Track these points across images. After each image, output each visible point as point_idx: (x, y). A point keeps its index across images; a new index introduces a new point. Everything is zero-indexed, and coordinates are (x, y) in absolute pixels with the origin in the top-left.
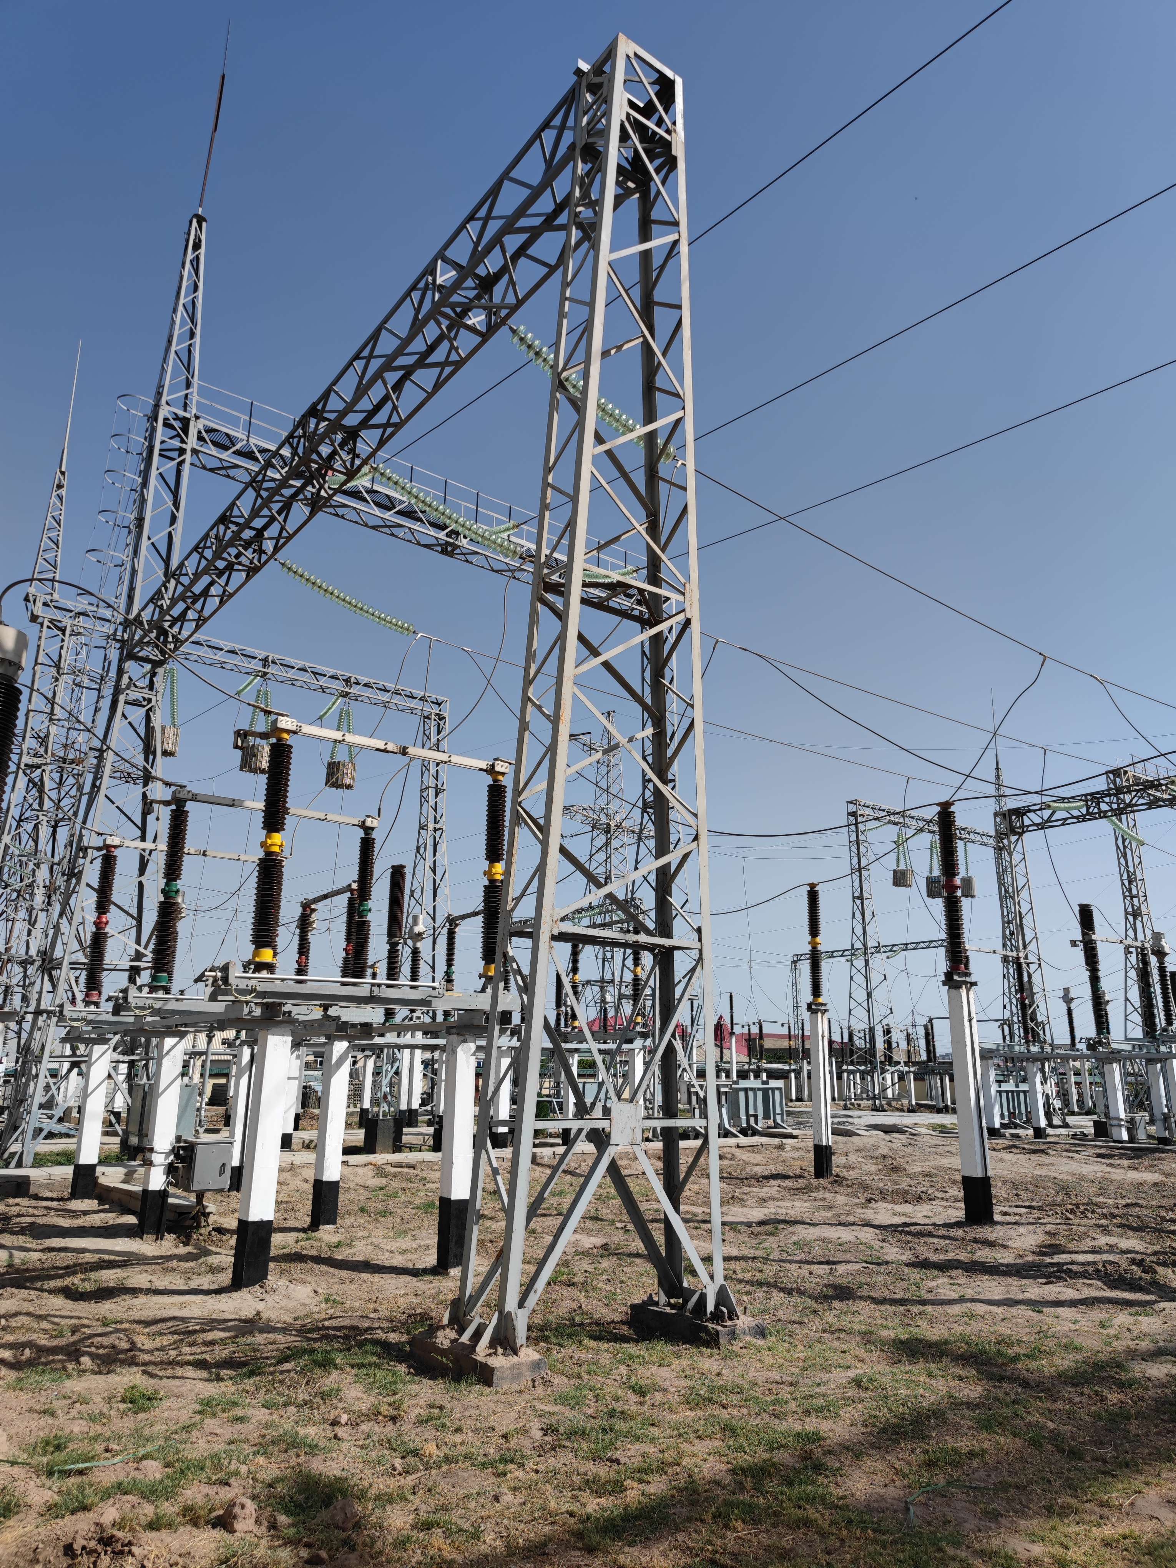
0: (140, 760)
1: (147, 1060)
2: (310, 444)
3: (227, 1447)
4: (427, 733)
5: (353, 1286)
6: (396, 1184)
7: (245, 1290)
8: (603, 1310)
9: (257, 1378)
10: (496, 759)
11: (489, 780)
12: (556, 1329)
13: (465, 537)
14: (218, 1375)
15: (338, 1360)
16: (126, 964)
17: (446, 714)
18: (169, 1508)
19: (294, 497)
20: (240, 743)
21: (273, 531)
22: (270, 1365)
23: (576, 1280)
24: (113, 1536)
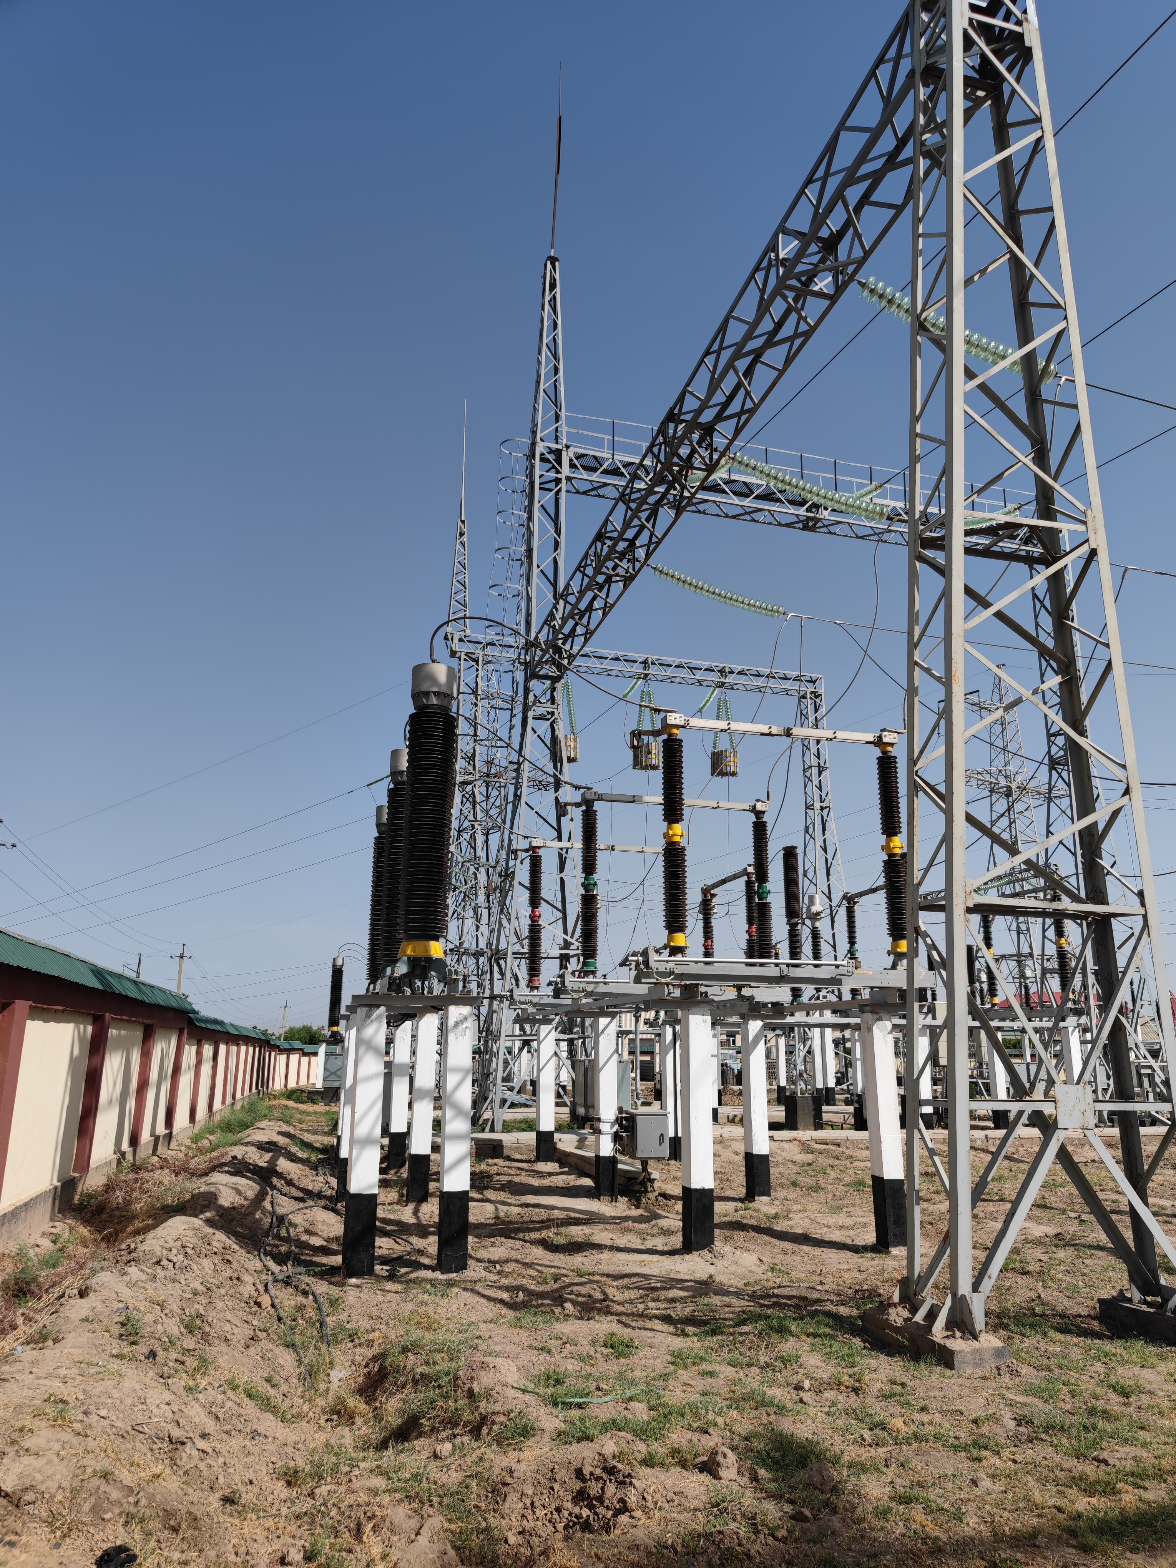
0: (550, 768)
1: (584, 1039)
2: (671, 448)
3: (702, 1398)
4: (804, 712)
5: (795, 1258)
6: (823, 1161)
7: (696, 1254)
8: (1067, 1303)
9: (719, 1337)
10: (883, 730)
11: (878, 753)
12: (1015, 1317)
13: (826, 509)
14: (683, 1330)
15: (793, 1328)
16: (557, 952)
17: (821, 691)
18: (659, 1449)
19: (659, 503)
20: (635, 743)
21: (644, 538)
22: (729, 1326)
23: (1030, 1268)
24: (615, 1467)
